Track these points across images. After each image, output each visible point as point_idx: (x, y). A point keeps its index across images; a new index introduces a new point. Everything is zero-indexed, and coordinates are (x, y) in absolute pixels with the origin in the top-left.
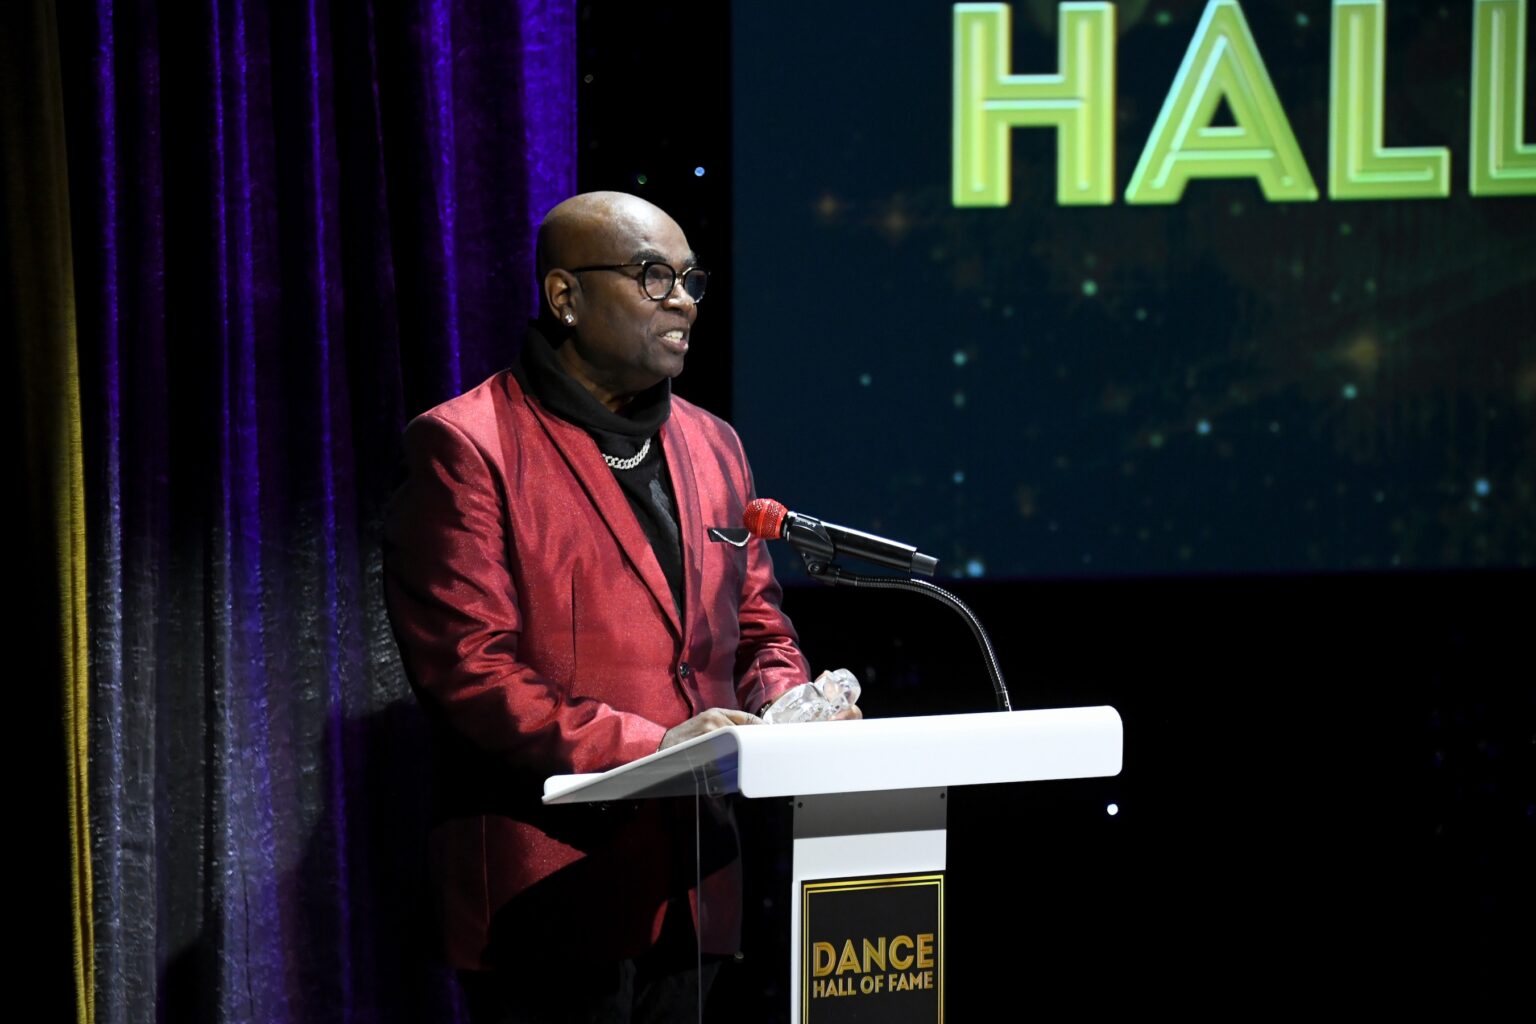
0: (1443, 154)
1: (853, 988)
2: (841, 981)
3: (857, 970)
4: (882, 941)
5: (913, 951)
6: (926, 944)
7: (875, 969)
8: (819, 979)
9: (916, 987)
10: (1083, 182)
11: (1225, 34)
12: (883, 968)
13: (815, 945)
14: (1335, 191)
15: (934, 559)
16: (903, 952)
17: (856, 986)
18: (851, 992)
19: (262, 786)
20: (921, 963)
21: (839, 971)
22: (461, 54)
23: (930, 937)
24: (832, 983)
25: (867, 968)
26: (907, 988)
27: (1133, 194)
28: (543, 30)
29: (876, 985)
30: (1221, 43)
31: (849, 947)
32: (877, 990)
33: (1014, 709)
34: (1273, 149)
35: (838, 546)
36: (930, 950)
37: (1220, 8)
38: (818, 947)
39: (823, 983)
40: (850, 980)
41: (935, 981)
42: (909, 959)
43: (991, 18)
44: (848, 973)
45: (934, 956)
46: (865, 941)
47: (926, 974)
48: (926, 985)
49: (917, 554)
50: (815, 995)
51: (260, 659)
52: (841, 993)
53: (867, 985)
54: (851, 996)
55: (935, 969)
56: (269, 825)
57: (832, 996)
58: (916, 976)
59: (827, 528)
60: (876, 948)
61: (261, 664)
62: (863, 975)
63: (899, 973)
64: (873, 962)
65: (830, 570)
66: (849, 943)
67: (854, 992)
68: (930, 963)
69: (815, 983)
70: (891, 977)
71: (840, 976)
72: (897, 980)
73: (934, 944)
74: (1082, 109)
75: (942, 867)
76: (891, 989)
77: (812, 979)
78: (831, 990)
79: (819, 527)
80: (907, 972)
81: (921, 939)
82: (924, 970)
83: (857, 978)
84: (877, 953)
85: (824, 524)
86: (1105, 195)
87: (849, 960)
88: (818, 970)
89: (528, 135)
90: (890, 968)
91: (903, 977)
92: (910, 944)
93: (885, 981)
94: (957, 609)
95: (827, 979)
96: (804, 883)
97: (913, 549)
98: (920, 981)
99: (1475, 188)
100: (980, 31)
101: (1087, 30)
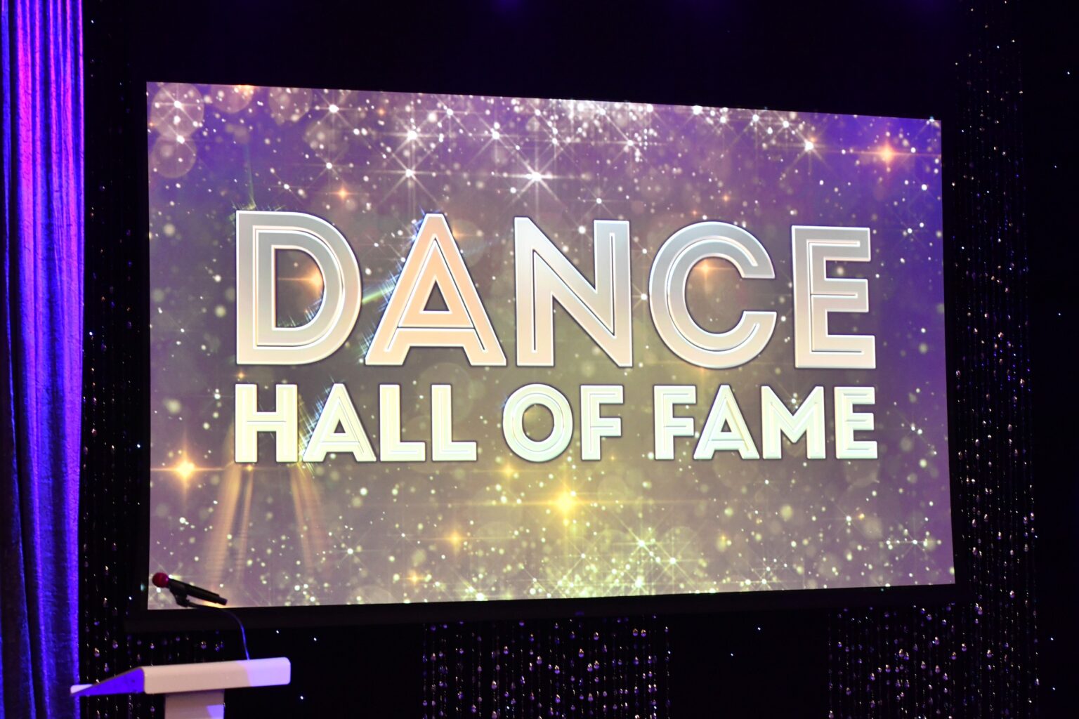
0: (423, 445)
10: (286, 454)
11: (339, 397)
14: (383, 459)
27: (305, 458)
30: (338, 401)
34: (359, 443)
37: (337, 387)
43: (250, 390)
74: (286, 426)
86: (293, 458)
99: (435, 458)
100: (246, 395)
101: (287, 394)
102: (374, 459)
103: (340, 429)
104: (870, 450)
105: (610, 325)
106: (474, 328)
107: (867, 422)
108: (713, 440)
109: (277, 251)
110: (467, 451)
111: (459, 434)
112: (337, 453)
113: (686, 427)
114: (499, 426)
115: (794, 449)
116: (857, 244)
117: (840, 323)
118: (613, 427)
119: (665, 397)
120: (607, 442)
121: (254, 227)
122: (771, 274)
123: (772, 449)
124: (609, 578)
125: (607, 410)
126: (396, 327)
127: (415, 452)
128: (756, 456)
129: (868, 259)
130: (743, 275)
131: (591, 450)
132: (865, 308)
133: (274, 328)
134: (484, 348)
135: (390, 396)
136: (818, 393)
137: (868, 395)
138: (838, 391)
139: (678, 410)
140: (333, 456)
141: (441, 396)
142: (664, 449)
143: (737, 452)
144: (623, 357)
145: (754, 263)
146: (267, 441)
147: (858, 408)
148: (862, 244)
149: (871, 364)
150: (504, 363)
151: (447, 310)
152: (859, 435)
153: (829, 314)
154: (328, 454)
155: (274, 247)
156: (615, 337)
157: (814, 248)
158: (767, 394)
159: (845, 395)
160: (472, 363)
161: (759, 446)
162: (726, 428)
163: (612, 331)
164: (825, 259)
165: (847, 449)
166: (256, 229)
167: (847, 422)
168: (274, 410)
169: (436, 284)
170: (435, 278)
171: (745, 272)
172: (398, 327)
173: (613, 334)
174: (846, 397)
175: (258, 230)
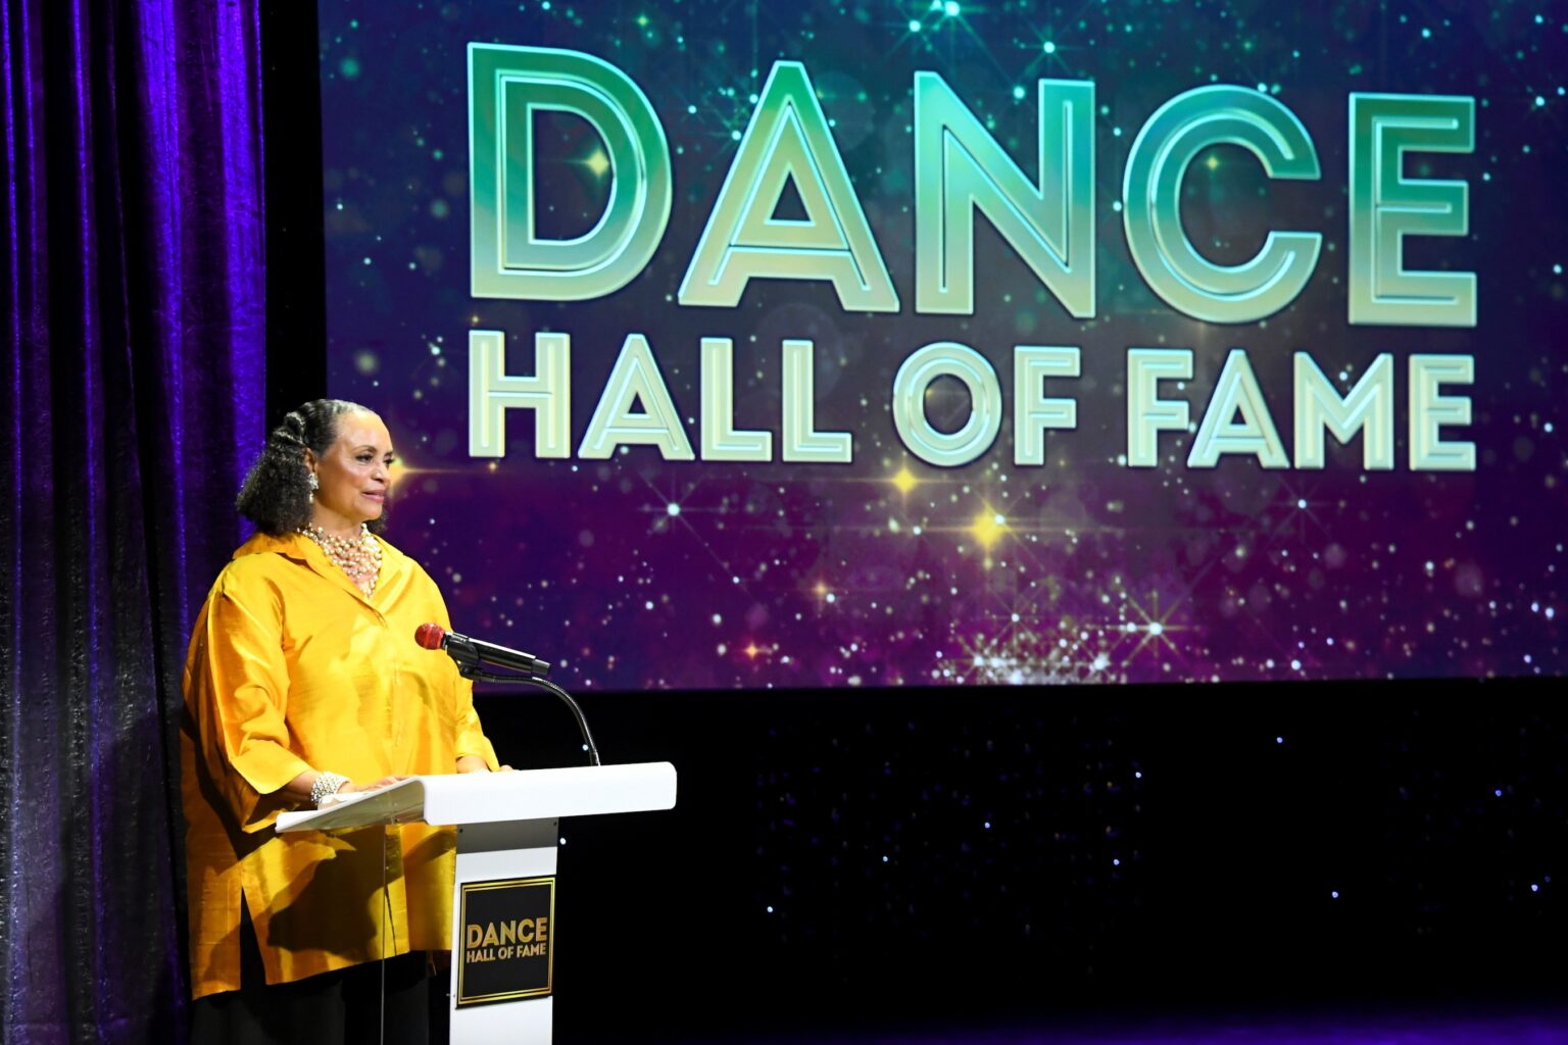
0: (768, 435)
1: (494, 955)
2: (485, 951)
3: (496, 943)
4: (513, 923)
5: (534, 930)
6: (543, 925)
7: (508, 943)
8: (471, 950)
9: (535, 954)
10: (551, 445)
11: (637, 357)
12: (513, 940)
13: (469, 927)
14: (705, 456)
15: (547, 664)
16: (527, 931)
17: (496, 954)
18: (492, 958)
19: (44, 826)
20: (539, 937)
21: (485, 945)
22: (189, 330)
23: (544, 920)
24: (479, 952)
25: (503, 942)
26: (528, 954)
27: (583, 453)
28: (245, 317)
29: (509, 953)
30: (636, 360)
31: (491, 928)
32: (509, 957)
33: (602, 764)
34: (668, 429)
35: (482, 655)
36: (544, 929)
37: (633, 340)
38: (471, 928)
39: (473, 952)
40: (491, 951)
41: (547, 950)
42: (531, 935)
43: (494, 340)
44: (490, 946)
45: (547, 933)
46: (502, 923)
47: (542, 945)
48: (542, 953)
49: (537, 660)
50: (468, 961)
51: (45, 738)
52: (486, 959)
53: (503, 953)
54: (492, 961)
55: (547, 942)
56: (48, 852)
57: (479, 962)
58: (535, 946)
59: (474, 644)
60: (509, 927)
61: (46, 741)
62: (500, 946)
63: (524, 944)
64: (507, 939)
65: (477, 671)
66: (491, 925)
67: (494, 959)
68: (544, 938)
69: (468, 953)
70: (519, 947)
71: (485, 948)
72: (522, 949)
73: (548, 924)
74: (551, 399)
75: (554, 872)
76: (518, 956)
77: (466, 950)
78: (479, 957)
79: (468, 642)
80: (529, 944)
81: (539, 921)
82: (540, 942)
83: (496, 949)
84: (509, 931)
85: (471, 640)
86: (566, 454)
87: (491, 936)
88: (470, 944)
89: (235, 385)
90: (518, 942)
91: (526, 947)
92: (531, 925)
93: (515, 951)
94: (563, 698)
95: (476, 950)
96: (463, 884)
97: (533, 657)
98: (538, 950)
99: (787, 457)
100: (486, 348)
101: (553, 350)
102: (692, 457)
103: (637, 407)
104: (1463, 457)
105: (1060, 248)
106: (850, 250)
107: (1461, 411)
108: (1219, 437)
109: (537, 113)
110: (837, 447)
111: (826, 418)
112: (630, 446)
113: (1177, 415)
114: (887, 407)
115: (1344, 453)
116: (1454, 124)
117: (1422, 253)
118: (1065, 413)
119: (1145, 367)
120: (1054, 437)
121: (498, 72)
122: (1313, 171)
123: (1310, 453)
124: (1054, 654)
125: (1055, 386)
126: (727, 244)
127: (755, 447)
128: (1285, 464)
129: (1470, 148)
130: (1270, 173)
131: (1029, 450)
132: (1461, 227)
133: (532, 241)
134: (864, 283)
135: (717, 357)
136: (1384, 363)
137: (1462, 368)
138: (1416, 362)
139: (1166, 389)
140: (624, 450)
141: (798, 359)
142: (1142, 451)
143: (1254, 457)
144: (1081, 302)
145: (1288, 155)
146: (520, 423)
147: (1447, 389)
148: (1460, 124)
149: (1470, 318)
150: (896, 308)
151: (806, 218)
152: (1448, 433)
153: (1407, 239)
154: (618, 446)
155: (531, 106)
156: (1068, 270)
157: (1385, 131)
158: (1303, 363)
159: (1428, 367)
160: (847, 307)
161: (1288, 446)
162: (1238, 418)
163: (1064, 258)
164: (1401, 149)
165: (1428, 453)
166: (501, 76)
167: (1429, 411)
168: (532, 374)
169: (790, 178)
170: (789, 167)
171: (1275, 168)
172: (730, 246)
173: (1067, 264)
174: (1426, 371)
175: (504, 78)
